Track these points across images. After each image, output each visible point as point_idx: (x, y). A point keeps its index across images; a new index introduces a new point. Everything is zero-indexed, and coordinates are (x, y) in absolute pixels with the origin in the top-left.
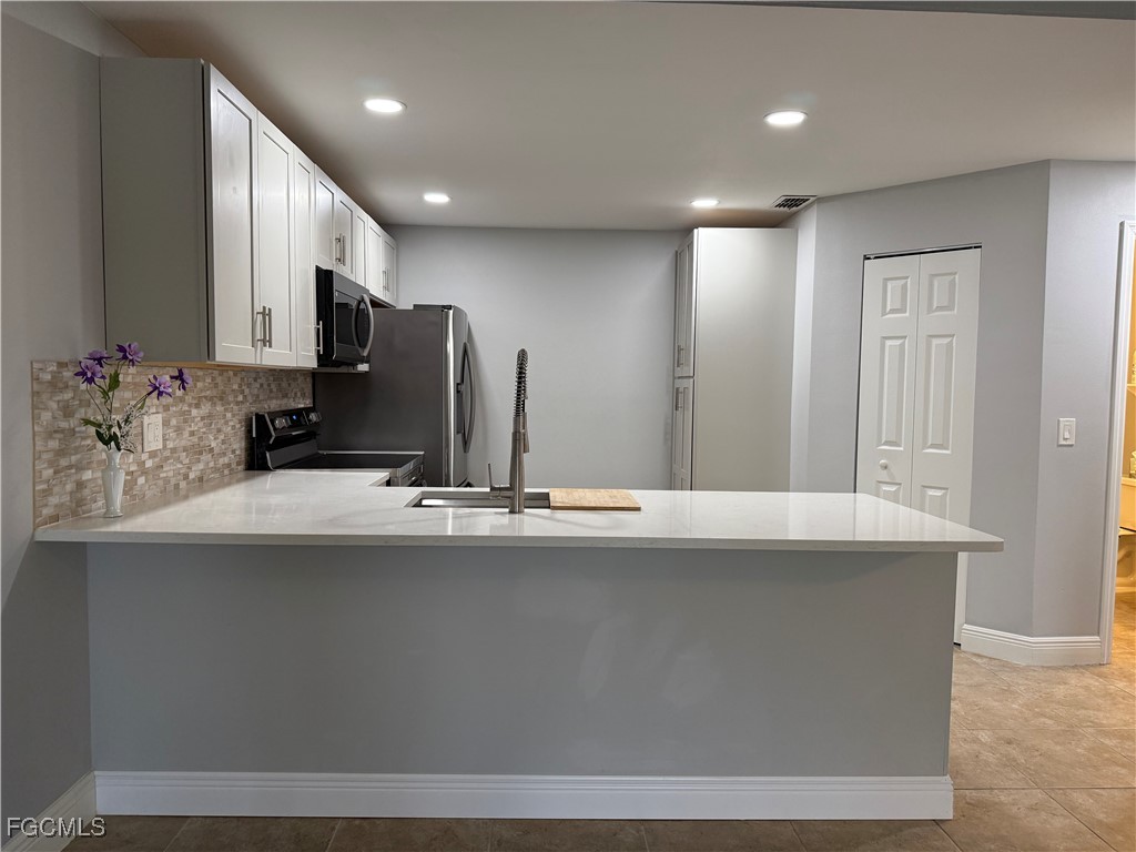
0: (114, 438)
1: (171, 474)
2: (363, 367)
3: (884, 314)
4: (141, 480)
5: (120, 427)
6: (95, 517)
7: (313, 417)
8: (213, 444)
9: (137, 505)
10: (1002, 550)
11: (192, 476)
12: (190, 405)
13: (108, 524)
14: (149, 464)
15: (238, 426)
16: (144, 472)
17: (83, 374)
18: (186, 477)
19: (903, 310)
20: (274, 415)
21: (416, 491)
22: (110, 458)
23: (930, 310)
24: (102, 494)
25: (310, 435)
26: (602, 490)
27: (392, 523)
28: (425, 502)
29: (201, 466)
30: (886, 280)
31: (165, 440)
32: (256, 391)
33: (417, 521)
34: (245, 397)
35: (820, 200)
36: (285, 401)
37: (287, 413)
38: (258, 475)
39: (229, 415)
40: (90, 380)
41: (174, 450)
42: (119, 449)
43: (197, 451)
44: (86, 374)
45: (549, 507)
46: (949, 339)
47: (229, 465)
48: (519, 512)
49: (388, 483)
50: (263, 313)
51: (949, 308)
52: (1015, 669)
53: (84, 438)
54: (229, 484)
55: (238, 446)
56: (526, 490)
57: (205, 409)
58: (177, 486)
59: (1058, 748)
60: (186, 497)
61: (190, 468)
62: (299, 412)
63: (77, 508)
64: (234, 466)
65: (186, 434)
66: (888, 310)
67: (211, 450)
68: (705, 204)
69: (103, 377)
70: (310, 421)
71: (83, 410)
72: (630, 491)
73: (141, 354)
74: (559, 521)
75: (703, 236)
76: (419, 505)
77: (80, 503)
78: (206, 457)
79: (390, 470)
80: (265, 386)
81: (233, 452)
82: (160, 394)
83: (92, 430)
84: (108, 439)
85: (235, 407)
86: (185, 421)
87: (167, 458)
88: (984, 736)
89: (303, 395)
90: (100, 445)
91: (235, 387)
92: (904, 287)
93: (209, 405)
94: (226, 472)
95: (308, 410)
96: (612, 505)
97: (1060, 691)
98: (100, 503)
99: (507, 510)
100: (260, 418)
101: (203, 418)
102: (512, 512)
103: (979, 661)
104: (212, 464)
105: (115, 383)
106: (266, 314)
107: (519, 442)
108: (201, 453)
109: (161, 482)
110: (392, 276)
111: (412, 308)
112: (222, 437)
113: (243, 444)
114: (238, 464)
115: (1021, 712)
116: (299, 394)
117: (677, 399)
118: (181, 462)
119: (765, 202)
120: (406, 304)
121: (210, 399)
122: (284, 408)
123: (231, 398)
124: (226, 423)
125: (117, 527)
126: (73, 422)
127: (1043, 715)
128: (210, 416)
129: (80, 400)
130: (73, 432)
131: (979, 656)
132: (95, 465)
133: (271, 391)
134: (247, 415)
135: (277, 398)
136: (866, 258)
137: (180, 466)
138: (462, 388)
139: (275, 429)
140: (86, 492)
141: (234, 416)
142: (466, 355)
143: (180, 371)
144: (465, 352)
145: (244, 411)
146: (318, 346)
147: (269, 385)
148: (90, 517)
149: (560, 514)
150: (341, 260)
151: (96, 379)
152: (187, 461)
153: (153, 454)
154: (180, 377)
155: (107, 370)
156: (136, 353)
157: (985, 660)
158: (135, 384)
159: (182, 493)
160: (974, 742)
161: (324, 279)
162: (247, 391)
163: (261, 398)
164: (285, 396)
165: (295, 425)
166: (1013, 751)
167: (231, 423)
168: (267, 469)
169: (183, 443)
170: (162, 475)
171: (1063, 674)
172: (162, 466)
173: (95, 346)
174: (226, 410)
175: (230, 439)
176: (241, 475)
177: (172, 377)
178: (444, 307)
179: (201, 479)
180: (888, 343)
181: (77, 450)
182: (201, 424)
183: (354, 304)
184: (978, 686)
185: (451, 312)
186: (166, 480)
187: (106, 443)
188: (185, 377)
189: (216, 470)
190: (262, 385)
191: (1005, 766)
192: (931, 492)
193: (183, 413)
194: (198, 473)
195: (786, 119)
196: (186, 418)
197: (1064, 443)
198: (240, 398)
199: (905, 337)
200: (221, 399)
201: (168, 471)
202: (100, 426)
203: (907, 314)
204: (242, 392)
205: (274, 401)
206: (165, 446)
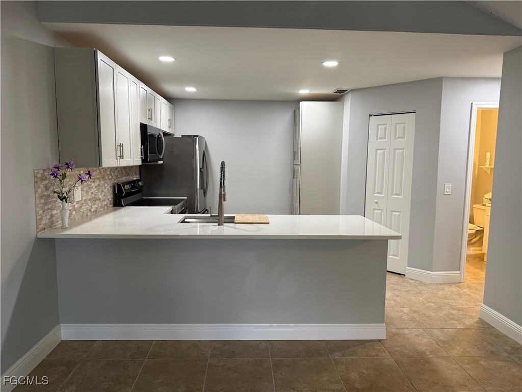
0: (65, 198)
1: (85, 209)
2: (160, 162)
3: (377, 139)
4: (74, 213)
5: (67, 194)
6: (58, 228)
7: (140, 183)
8: (100, 197)
9: (73, 223)
10: (401, 239)
11: (92, 210)
12: (91, 182)
13: (63, 231)
14: (76, 206)
15: (110, 189)
16: (75, 210)
17: (53, 174)
18: (90, 211)
19: (384, 138)
20: (124, 184)
21: (182, 216)
22: (63, 206)
23: (395, 138)
24: (60, 219)
25: (140, 190)
26: (256, 215)
27: (172, 230)
28: (186, 220)
29: (96, 206)
30: (378, 125)
31: (82, 196)
32: (116, 174)
33: (182, 229)
34: (112, 177)
35: (352, 90)
36: (128, 177)
37: (129, 183)
38: (119, 209)
39: (106, 185)
40: (56, 177)
41: (85, 200)
42: (67, 202)
43: (94, 200)
44: (54, 174)
45: (233, 222)
46: (402, 150)
47: (107, 205)
48: (222, 225)
49: (172, 212)
50: (120, 146)
51: (403, 137)
52: (425, 284)
53: (53, 198)
54: (107, 213)
55: (110, 197)
56: (225, 215)
57: (97, 183)
58: (87, 214)
59: (433, 314)
60: (91, 219)
61: (92, 207)
62: (134, 182)
63: (51, 224)
64: (109, 205)
65: (90, 194)
66: (379, 137)
67: (100, 199)
68: (304, 92)
69: (60, 175)
70: (139, 185)
71: (52, 187)
72: (268, 215)
73: (74, 166)
74: (237, 228)
75: (303, 105)
76: (183, 222)
77: (52, 223)
78: (98, 202)
79: (172, 206)
80: (120, 172)
81: (108, 199)
82: (82, 181)
83: (56, 195)
84: (63, 199)
85: (109, 181)
86: (89, 188)
87: (83, 204)
88: (406, 310)
89: (136, 174)
90: (59, 200)
91: (108, 173)
92: (385, 128)
93: (98, 181)
94: (106, 208)
95: (138, 181)
96: (258, 222)
97: (440, 293)
98: (59, 223)
99: (217, 224)
100: (119, 185)
101: (96, 187)
102: (219, 225)
103: (411, 281)
104: (100, 205)
105: (64, 176)
106: (121, 146)
107: (222, 197)
108: (96, 201)
109: (81, 213)
110: (172, 121)
111: (181, 136)
112: (104, 194)
113: (112, 196)
114: (110, 204)
115: (423, 301)
116: (134, 174)
117: (294, 174)
118: (88, 205)
119: (330, 91)
120: (178, 135)
121: (99, 179)
122: (128, 180)
123: (107, 178)
124: (105, 188)
125: (67, 232)
126: (49, 192)
127: (431, 302)
128: (99, 185)
129: (51, 184)
130: (49, 196)
131: (412, 279)
132: (57, 208)
133: (123, 173)
134: (113, 184)
135: (125, 176)
136: (370, 116)
137: (88, 206)
138: (202, 170)
139: (125, 190)
140: (54, 218)
141: (108, 185)
142: (204, 156)
143: (89, 172)
144: (204, 154)
145: (112, 182)
146: (142, 155)
147: (122, 171)
148: (56, 228)
149: (238, 226)
150: (150, 119)
151: (58, 176)
152: (90, 204)
153: (78, 202)
154: (89, 173)
155: (61, 172)
156: (72, 165)
157: (414, 281)
158: (71, 175)
159: (89, 217)
160: (401, 312)
161: (144, 127)
162: (113, 174)
163: (119, 176)
164: (128, 175)
165: (133, 187)
166: (415, 315)
167: (107, 188)
168: (122, 206)
169: (89, 197)
170: (81, 210)
171: (443, 286)
172: (81, 207)
173: (56, 163)
174: (105, 183)
175: (106, 194)
176: (112, 208)
177: (86, 174)
178: (194, 136)
179: (96, 211)
180: (379, 151)
181: (50, 203)
182: (95, 189)
183: (156, 136)
184: (408, 291)
185: (198, 138)
186: (83, 213)
187: (62, 200)
188: (91, 173)
189: (101, 207)
190: (119, 171)
191: (411, 320)
192: (394, 213)
193: (89, 185)
194: (95, 209)
195: (331, 64)
196: (90, 187)
197: (447, 193)
198: (110, 177)
199: (385, 149)
200: (103, 178)
201: (84, 208)
202: (59, 193)
203: (386, 140)
204: (111, 175)
205: (124, 177)
206: (82, 199)
